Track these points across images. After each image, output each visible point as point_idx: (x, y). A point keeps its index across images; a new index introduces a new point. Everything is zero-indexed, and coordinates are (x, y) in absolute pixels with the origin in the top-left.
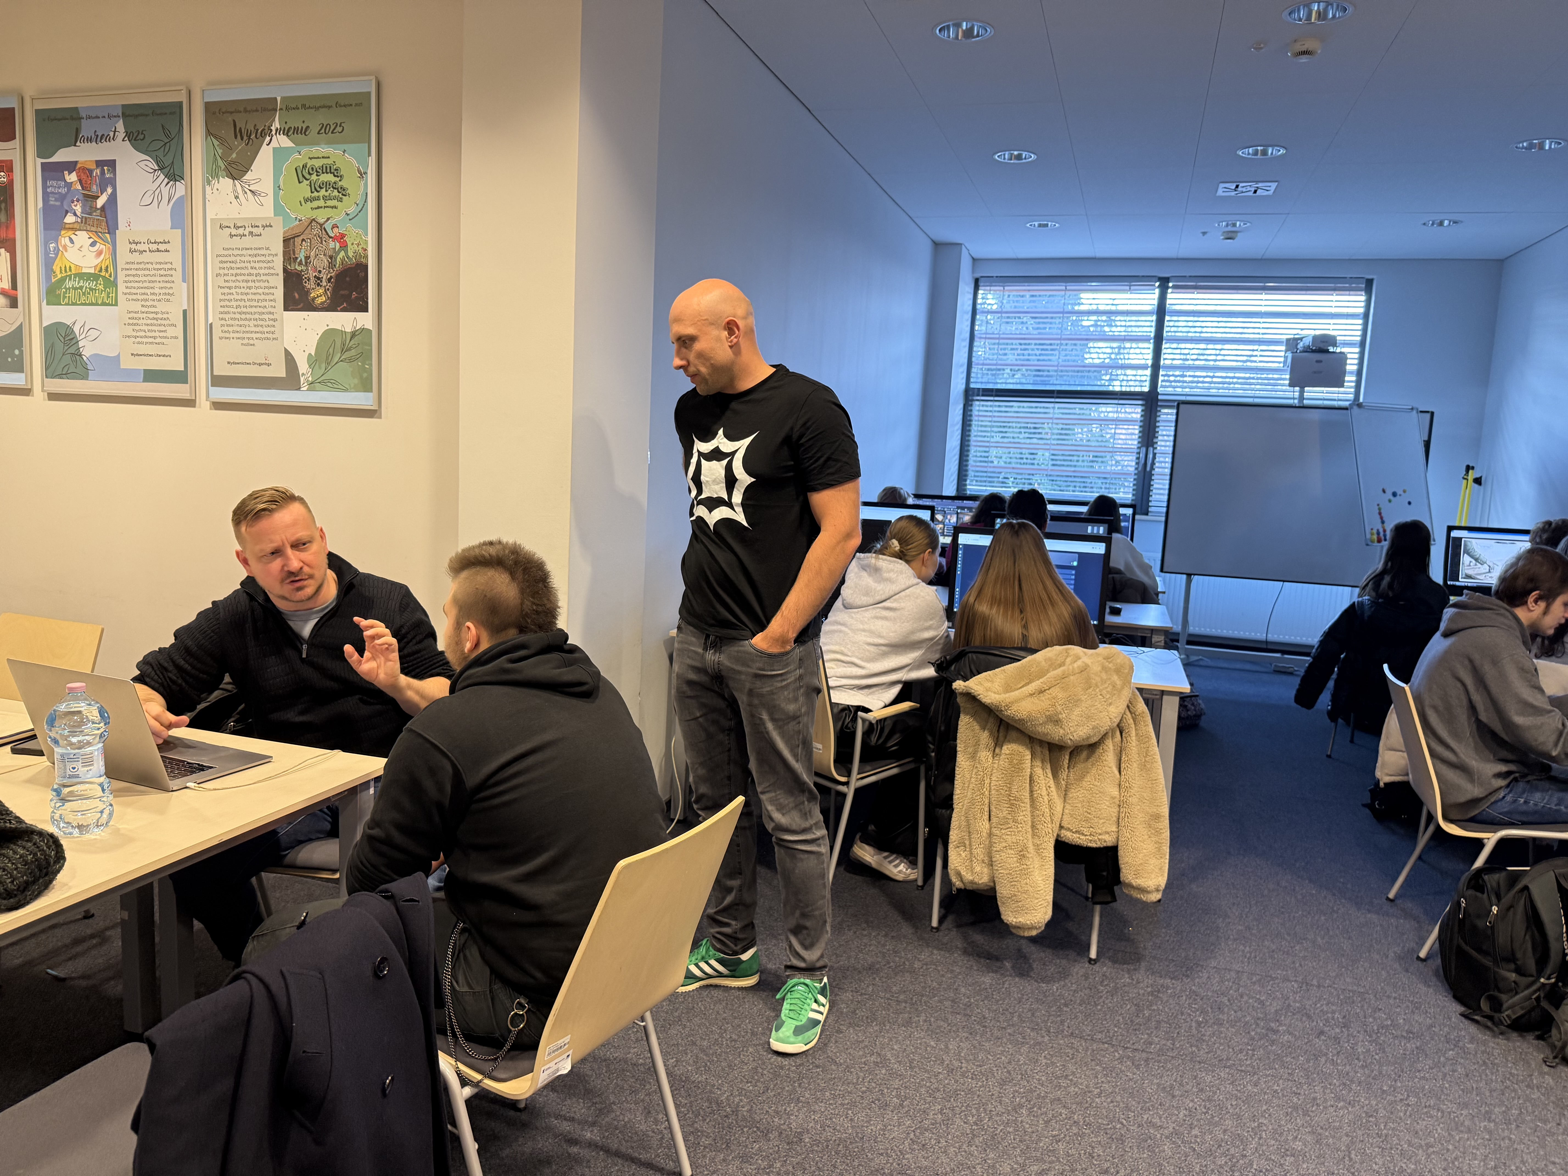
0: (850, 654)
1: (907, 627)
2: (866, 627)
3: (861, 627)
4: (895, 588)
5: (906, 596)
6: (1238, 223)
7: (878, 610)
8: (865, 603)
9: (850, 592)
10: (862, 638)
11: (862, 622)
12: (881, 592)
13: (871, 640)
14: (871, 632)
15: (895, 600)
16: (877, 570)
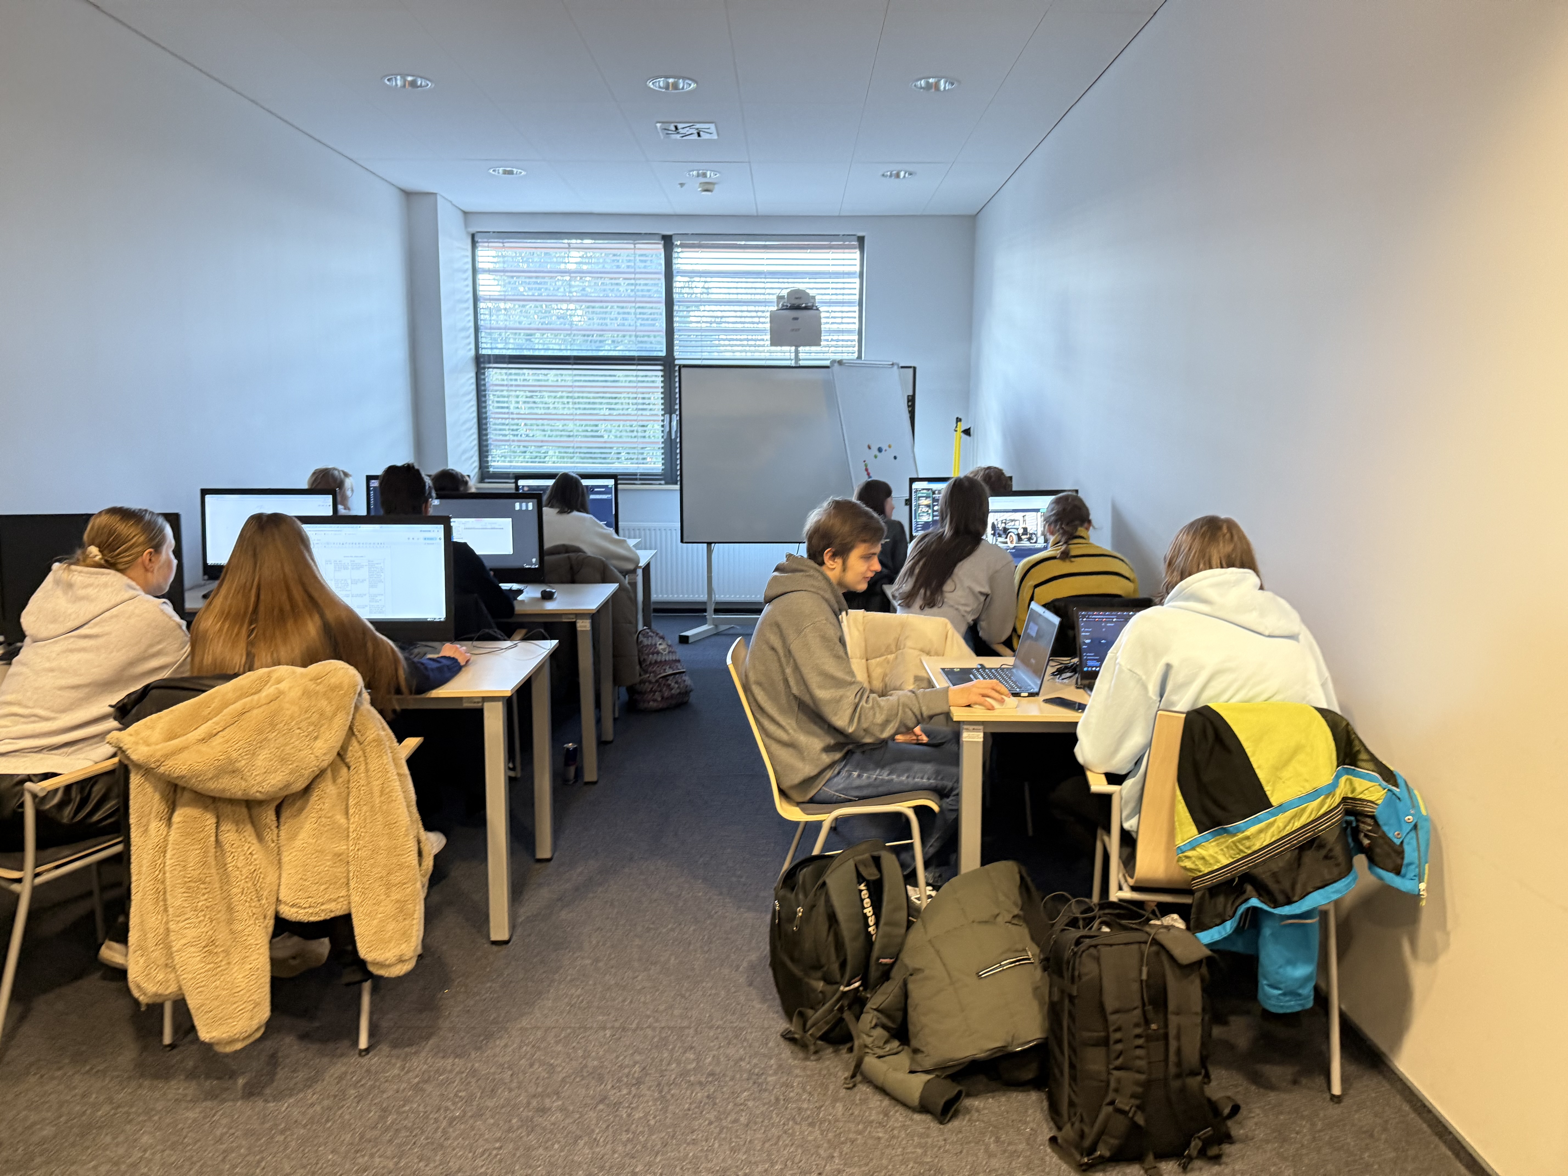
0: (31, 704)
1: (119, 658)
2: (54, 664)
3: (47, 665)
4: (95, 609)
5: (112, 617)
6: (708, 173)
7: (72, 640)
8: (53, 633)
9: (32, 619)
10: (48, 681)
11: (49, 659)
12: (73, 616)
13: (63, 682)
14: (63, 671)
15: (96, 625)
16: (70, 586)
